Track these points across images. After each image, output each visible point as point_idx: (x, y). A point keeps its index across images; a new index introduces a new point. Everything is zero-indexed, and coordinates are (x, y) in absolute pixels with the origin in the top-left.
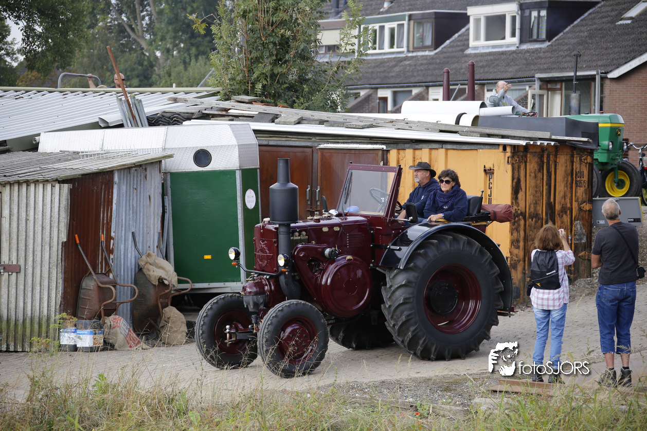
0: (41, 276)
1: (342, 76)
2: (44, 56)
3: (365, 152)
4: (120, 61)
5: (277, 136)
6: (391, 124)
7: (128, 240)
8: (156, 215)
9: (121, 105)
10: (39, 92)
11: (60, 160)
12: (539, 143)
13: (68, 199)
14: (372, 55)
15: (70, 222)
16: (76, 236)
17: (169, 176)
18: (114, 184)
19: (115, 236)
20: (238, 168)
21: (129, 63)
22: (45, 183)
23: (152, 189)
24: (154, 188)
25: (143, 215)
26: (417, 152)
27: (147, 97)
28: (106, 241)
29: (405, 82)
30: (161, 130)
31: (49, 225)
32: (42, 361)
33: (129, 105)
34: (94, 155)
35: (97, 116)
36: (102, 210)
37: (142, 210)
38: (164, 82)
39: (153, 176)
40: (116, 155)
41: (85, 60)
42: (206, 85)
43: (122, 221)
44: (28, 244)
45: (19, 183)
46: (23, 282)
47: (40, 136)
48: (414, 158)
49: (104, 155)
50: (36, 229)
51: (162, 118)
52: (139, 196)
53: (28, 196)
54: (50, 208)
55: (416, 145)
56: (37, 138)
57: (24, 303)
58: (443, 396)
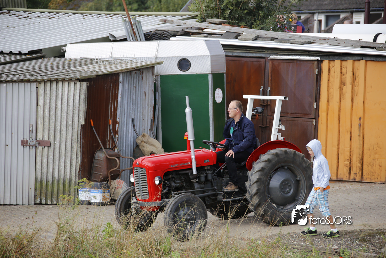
0: (66, 149)
3: (304, 62)
5: (239, 49)
6: (324, 41)
7: (129, 124)
8: (149, 107)
9: (126, 24)
10: (66, 13)
11: (80, 65)
13: (86, 94)
15: (87, 110)
16: (91, 120)
17: (159, 77)
18: (120, 83)
19: (119, 121)
20: (210, 73)
22: (70, 81)
23: (147, 87)
24: (149, 86)
25: (140, 106)
26: (344, 63)
28: (113, 125)
29: (335, 8)
30: (153, 44)
31: (72, 112)
32: (66, 212)
33: (131, 24)
34: (105, 61)
35: (108, 32)
36: (110, 102)
37: (139, 102)
39: (148, 78)
40: (121, 61)
43: (125, 110)
44: (56, 126)
45: (51, 81)
46: (53, 154)
47: (66, 46)
48: (341, 67)
49: (113, 61)
50: (63, 115)
51: (155, 35)
52: (137, 92)
53: (57, 90)
54: (73, 100)
55: (343, 57)
56: (64, 48)
57: (53, 169)
58: (360, 246)
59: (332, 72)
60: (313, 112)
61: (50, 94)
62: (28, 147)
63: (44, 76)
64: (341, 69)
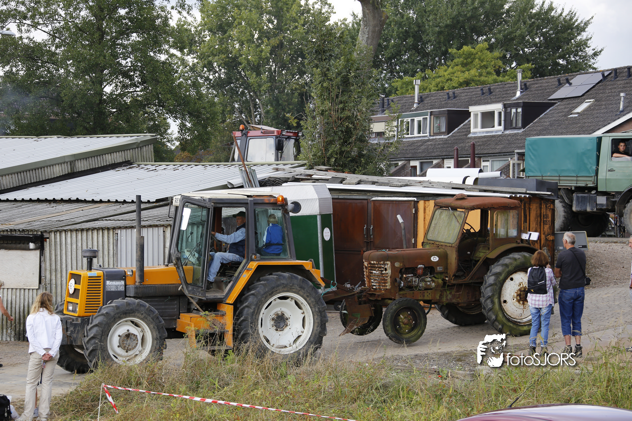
1: (387, 152)
2: (192, 142)
3: (403, 202)
5: (344, 192)
6: (419, 184)
9: (242, 173)
10: (189, 165)
12: (518, 196)
14: (406, 138)
20: (319, 214)
27: (259, 168)
33: (247, 173)
35: (227, 180)
41: (219, 144)
51: (268, 181)
58: (457, 365)
59: (427, 211)
63: (170, 221)
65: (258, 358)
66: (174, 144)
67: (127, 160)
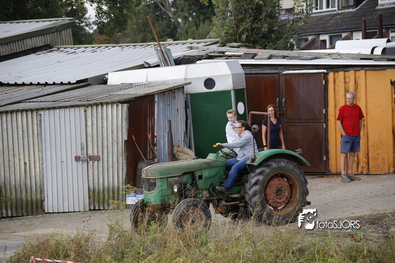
0: (113, 162)
1: (296, 27)
2: (109, 25)
3: (313, 75)
4: (156, 26)
5: (256, 67)
6: (329, 56)
7: (165, 137)
8: (182, 121)
9: (158, 52)
10: (107, 47)
11: (121, 89)
13: (127, 113)
14: (316, 13)
15: (129, 127)
16: (133, 136)
17: (189, 96)
18: (155, 102)
19: (157, 135)
20: (232, 89)
21: (162, 27)
22: (113, 104)
23: (179, 105)
24: (180, 104)
25: (174, 121)
26: (347, 73)
27: (174, 47)
28: (152, 139)
29: (337, 29)
30: (183, 67)
31: (116, 130)
32: (116, 214)
33: (163, 52)
34: (142, 85)
35: (143, 60)
36: (148, 119)
37: (173, 118)
38: (184, 37)
39: (179, 96)
40: (155, 84)
41: (135, 26)
42: (210, 38)
43: (161, 125)
44: (104, 142)
45: (97, 105)
46: (102, 167)
47: (108, 74)
48: (345, 77)
49: (148, 85)
50: (108, 133)
51: (183, 60)
52: (171, 110)
53: (103, 112)
54: (116, 120)
55: (346, 68)
56: (106, 76)
57: (103, 179)
58: (370, 228)
59: (337, 82)
60: (323, 117)
61: (97, 116)
62: (81, 162)
63: (90, 100)
64: (345, 79)
65: (179, 227)
66: (92, 28)
67: (47, 44)
